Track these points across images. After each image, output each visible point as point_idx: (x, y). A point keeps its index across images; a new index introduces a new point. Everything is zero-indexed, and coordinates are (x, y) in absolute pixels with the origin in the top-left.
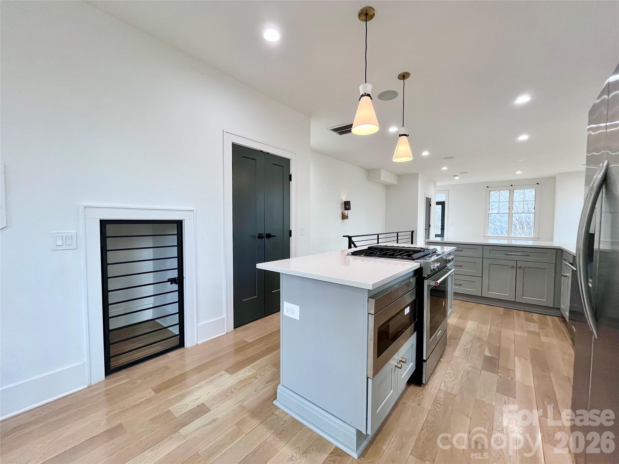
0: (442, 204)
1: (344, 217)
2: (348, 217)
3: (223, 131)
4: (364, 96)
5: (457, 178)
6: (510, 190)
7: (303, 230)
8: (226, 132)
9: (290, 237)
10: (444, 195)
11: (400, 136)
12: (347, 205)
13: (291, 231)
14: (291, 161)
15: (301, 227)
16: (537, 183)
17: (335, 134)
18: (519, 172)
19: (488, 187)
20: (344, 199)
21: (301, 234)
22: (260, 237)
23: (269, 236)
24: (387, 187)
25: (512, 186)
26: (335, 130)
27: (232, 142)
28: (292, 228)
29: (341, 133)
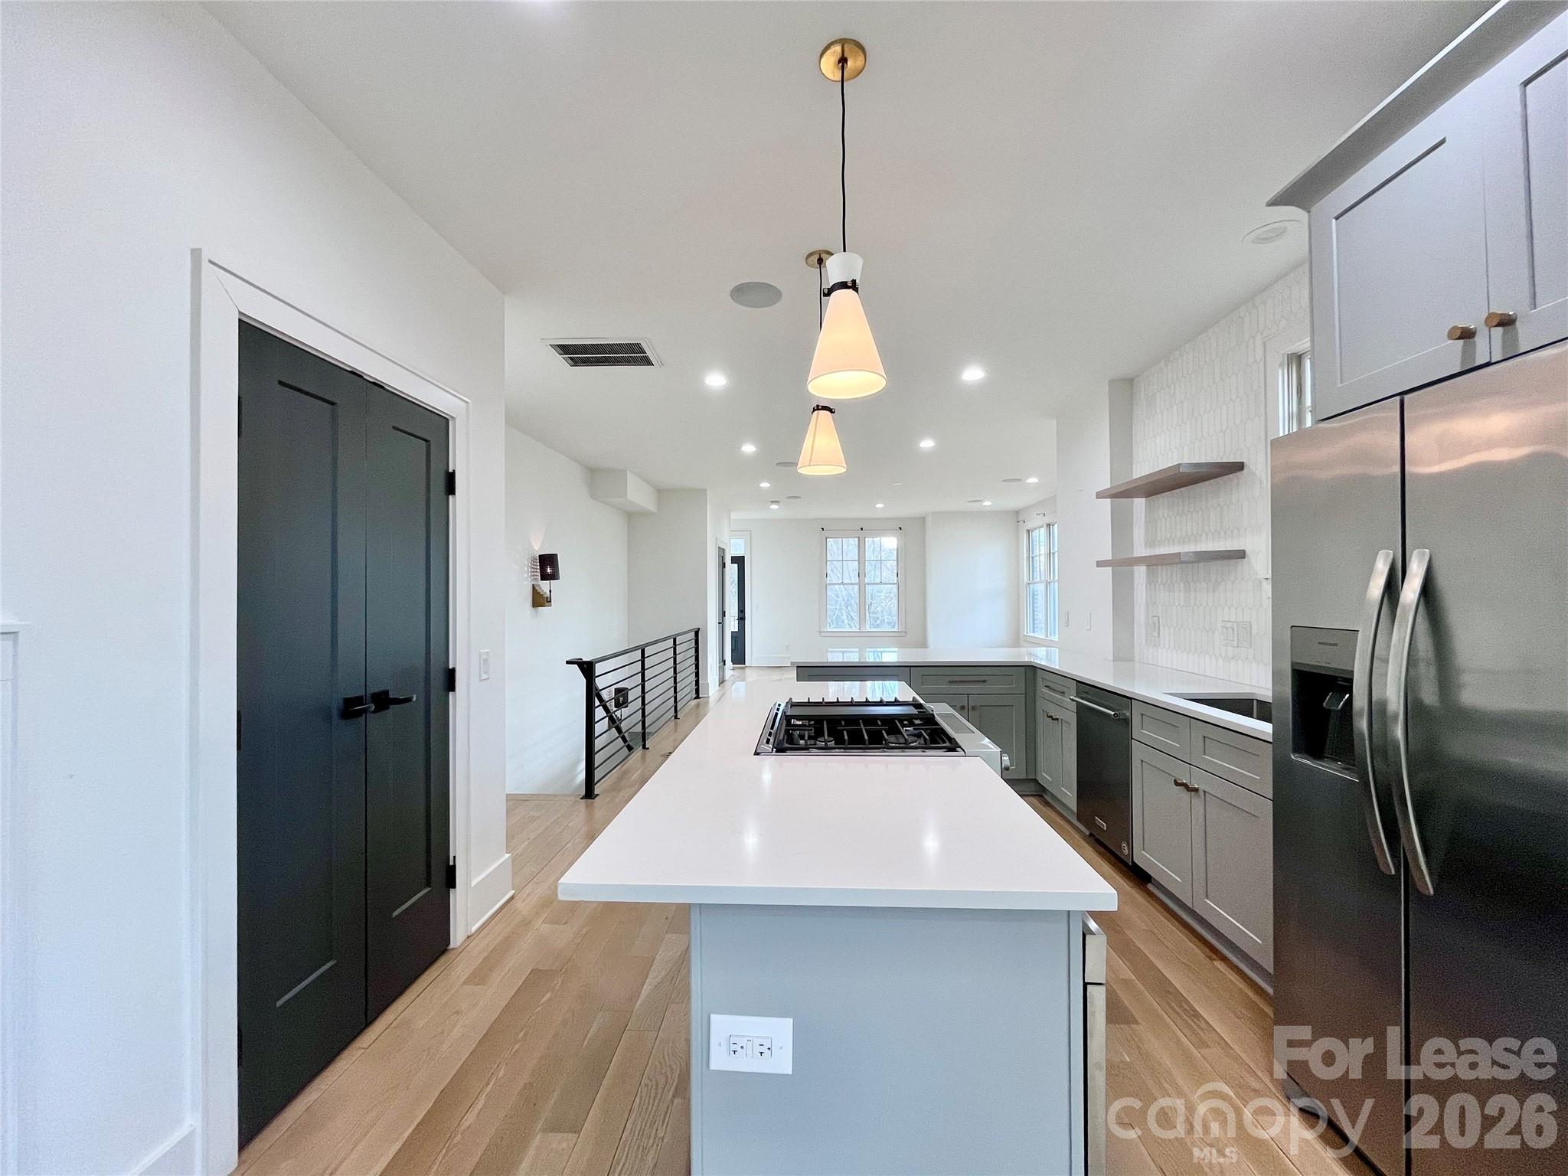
0: (739, 561)
1: (539, 600)
2: (550, 601)
3: (196, 254)
4: (849, 287)
5: (774, 507)
6: (859, 538)
7: (485, 661)
8: (210, 261)
9: (451, 694)
10: (741, 542)
11: (818, 408)
12: (548, 566)
13: (453, 670)
14: (454, 427)
15: (480, 653)
16: (899, 528)
17: (560, 361)
18: (880, 506)
19: (823, 529)
20: (536, 548)
21: (480, 677)
22: (351, 709)
23: (383, 701)
24: (632, 517)
25: (862, 530)
26: (565, 349)
27: (240, 313)
28: (461, 659)
29: (575, 362)
